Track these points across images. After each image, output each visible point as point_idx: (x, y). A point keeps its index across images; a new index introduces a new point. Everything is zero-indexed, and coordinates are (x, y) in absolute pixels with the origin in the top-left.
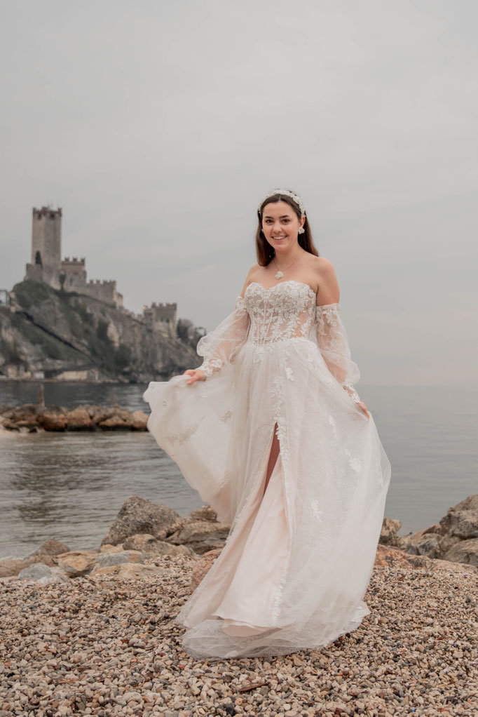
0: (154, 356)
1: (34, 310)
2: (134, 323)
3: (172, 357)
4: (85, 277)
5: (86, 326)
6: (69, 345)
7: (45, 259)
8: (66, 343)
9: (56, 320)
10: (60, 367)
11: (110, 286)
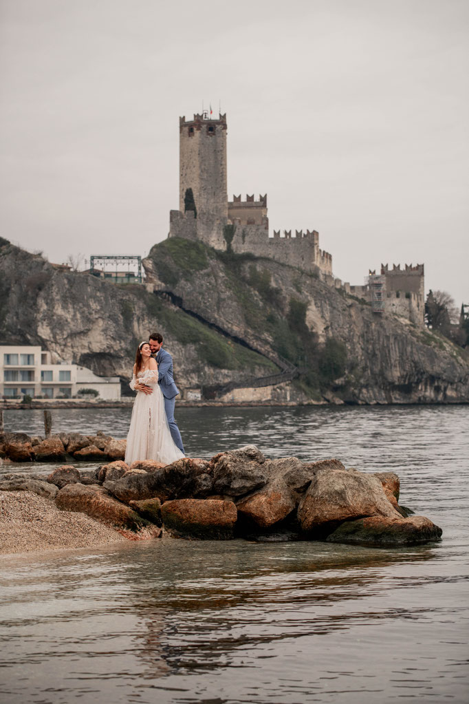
0: (386, 358)
1: (184, 288)
2: (350, 301)
3: (416, 358)
4: (267, 228)
5: (270, 310)
6: (243, 343)
7: (200, 202)
8: (236, 339)
9: (220, 302)
10: (227, 380)
11: (308, 241)
